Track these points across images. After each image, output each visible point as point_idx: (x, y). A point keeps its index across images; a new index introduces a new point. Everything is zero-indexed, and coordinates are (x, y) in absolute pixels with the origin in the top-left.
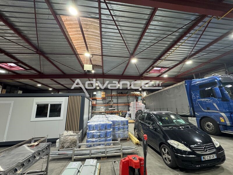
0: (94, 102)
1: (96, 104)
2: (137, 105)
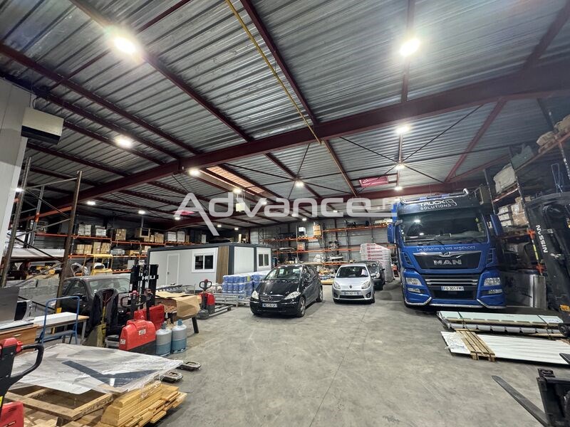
0: (301, 246)
1: (306, 248)
2: (371, 250)
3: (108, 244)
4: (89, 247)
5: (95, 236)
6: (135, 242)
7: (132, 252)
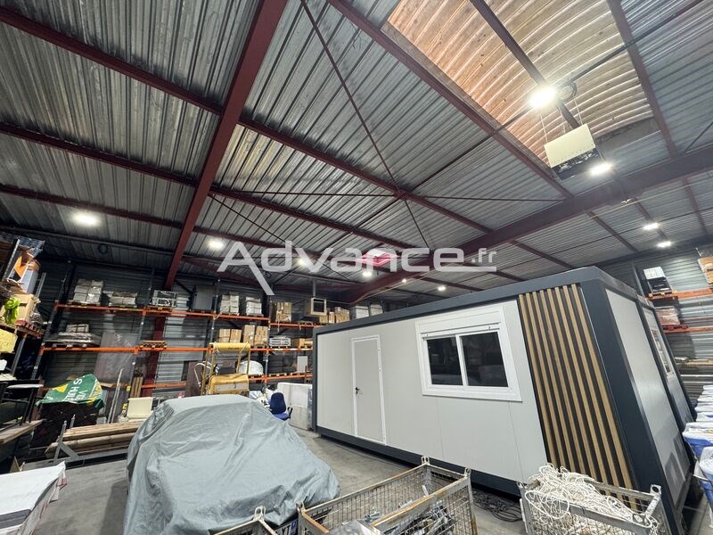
0: (671, 316)
1: (682, 322)
3: (265, 328)
4: (237, 333)
5: (245, 315)
6: (306, 324)
7: (302, 342)
